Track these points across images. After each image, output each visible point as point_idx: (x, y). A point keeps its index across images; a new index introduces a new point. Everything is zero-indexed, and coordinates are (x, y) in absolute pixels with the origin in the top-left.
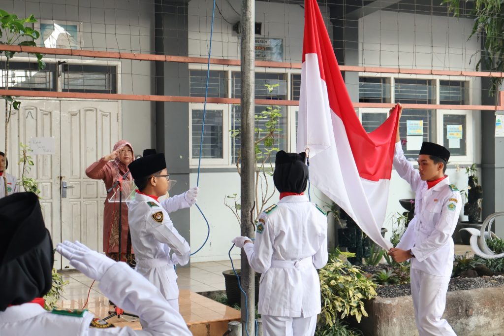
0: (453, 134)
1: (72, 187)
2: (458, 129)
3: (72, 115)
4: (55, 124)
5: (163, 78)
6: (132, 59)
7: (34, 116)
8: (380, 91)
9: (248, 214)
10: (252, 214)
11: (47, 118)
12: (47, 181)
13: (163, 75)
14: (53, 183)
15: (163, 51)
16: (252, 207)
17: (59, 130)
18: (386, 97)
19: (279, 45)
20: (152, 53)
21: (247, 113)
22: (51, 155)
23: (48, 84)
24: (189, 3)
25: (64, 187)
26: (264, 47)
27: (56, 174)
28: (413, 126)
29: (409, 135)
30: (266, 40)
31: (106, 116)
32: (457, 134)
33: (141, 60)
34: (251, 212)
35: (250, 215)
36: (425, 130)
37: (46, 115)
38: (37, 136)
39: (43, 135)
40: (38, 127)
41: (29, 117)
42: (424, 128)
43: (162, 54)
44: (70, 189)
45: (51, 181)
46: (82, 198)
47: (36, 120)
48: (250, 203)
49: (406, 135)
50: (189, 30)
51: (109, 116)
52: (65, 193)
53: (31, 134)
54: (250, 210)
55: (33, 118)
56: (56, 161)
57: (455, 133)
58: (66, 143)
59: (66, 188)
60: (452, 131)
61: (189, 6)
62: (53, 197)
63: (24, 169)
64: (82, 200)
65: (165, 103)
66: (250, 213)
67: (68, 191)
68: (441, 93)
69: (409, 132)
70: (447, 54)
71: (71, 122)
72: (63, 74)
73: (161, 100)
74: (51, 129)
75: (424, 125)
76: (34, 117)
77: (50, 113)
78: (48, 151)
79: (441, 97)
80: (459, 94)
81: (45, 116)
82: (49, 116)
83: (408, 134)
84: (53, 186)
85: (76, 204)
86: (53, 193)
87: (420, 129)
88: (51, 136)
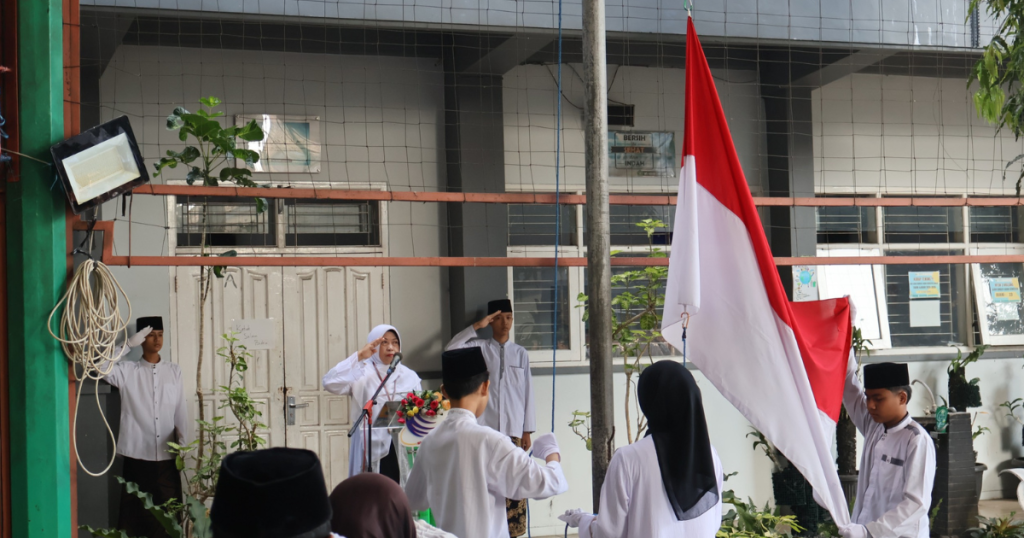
0: (1003, 295)
1: (304, 406)
2: (1011, 285)
3: (304, 279)
4: (274, 295)
5: (461, 229)
6: (411, 201)
7: (238, 282)
8: (857, 219)
9: (603, 448)
10: (609, 447)
11: (260, 286)
12: (262, 395)
13: (461, 223)
14: (272, 398)
15: (460, 185)
16: (610, 436)
17: (280, 305)
18: (869, 230)
19: (668, 143)
20: (441, 190)
21: (599, 282)
22: (268, 351)
23: (260, 227)
24: (503, 76)
25: (291, 407)
26: (640, 148)
27: (277, 383)
28: (921, 281)
29: (913, 300)
30: (643, 135)
31: (362, 279)
32: (1011, 294)
33: (425, 202)
34: (609, 443)
35: (607, 448)
36: (943, 288)
37: (259, 280)
38: (243, 318)
39: (253, 316)
40: (245, 302)
41: (230, 284)
42: (941, 285)
43: (459, 191)
44: (301, 410)
45: (268, 395)
46: (322, 424)
47: (242, 289)
48: (607, 430)
49: (908, 299)
50: (505, 123)
51: (366, 280)
52: (292, 415)
53: (232, 316)
54: (607, 440)
55: (235, 285)
56: (276, 361)
57: (1007, 293)
58: (293, 329)
59: (294, 407)
60: (1000, 289)
61: (505, 82)
62: (273, 424)
63: (231, 378)
64: (322, 428)
65: (465, 270)
66: (606, 445)
67: (298, 413)
68: (972, 219)
69: (913, 292)
70: (940, 172)
71: (301, 292)
72: (285, 207)
73: (459, 264)
74: (267, 305)
75: (942, 279)
76: (239, 286)
77: (266, 276)
78: (262, 343)
79: (972, 227)
80: (1008, 219)
81: (256, 282)
82: (263, 282)
83: (911, 297)
84: (272, 404)
85: (312, 435)
86: (273, 418)
87: (934, 287)
88: (267, 316)
